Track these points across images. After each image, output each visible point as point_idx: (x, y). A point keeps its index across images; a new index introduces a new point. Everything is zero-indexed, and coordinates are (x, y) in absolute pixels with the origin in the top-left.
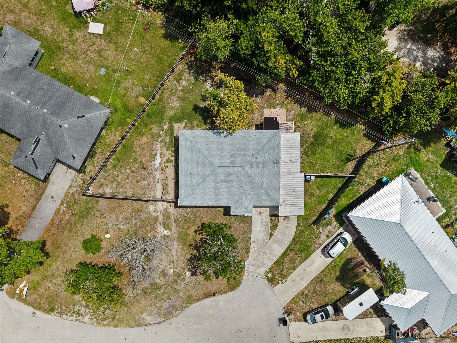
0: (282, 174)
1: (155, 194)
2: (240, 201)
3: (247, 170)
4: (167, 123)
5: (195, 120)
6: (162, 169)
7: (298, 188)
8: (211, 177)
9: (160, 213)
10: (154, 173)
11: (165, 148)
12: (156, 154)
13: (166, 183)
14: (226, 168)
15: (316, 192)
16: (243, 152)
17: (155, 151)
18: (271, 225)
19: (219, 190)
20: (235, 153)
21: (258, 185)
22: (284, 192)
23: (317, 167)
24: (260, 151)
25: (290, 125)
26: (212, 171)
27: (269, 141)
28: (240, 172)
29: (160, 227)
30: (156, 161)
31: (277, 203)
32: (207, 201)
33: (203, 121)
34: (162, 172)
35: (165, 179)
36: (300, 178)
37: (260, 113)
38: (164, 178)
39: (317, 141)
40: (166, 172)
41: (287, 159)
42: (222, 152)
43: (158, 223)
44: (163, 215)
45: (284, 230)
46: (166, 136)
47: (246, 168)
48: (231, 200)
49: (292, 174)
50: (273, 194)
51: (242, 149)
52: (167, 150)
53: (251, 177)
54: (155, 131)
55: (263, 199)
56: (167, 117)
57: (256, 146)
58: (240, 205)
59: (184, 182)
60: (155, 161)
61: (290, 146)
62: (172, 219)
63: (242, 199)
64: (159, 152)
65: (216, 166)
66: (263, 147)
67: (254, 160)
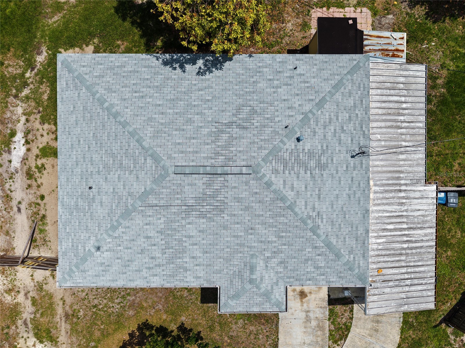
0: (374, 188)
1: (9, 243)
2: (247, 274)
3: (269, 176)
4: (44, 49)
5: (122, 37)
6: (29, 175)
7: (421, 228)
8: (152, 200)
9: (26, 295)
10: (7, 186)
11: (38, 116)
12: (13, 134)
13: (42, 212)
14: (201, 170)
15: (453, 236)
16: (256, 121)
17: (10, 125)
18: (332, 328)
19: (180, 241)
20: (230, 124)
21: (305, 223)
22: (379, 244)
23: (456, 167)
24: (310, 115)
25: (395, 43)
26: (155, 181)
27: (336, 87)
28: (247, 183)
29: (25, 335)
30: (14, 153)
31: (361, 280)
32: (144, 273)
33: (143, 41)
34: (29, 182)
35: (39, 201)
36: (424, 201)
37: (300, 21)
38: (34, 200)
39: (457, 96)
40: (39, 183)
41: (387, 143)
42: (190, 121)
43: (20, 322)
44: (34, 302)
45: (369, 339)
46: (41, 83)
47: (266, 170)
48: (220, 272)
49: (403, 188)
50: (350, 253)
51: (253, 112)
52: (42, 123)
53: (283, 199)
54: (10, 69)
55: (317, 268)
56: (43, 31)
57: (296, 102)
58: (248, 286)
59: (71, 214)
60: (9, 152)
61: (396, 105)
62: (60, 311)
63: (252, 269)
64: (20, 127)
65: (168, 163)
66: (320, 104)
67: (291, 144)
